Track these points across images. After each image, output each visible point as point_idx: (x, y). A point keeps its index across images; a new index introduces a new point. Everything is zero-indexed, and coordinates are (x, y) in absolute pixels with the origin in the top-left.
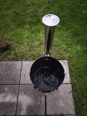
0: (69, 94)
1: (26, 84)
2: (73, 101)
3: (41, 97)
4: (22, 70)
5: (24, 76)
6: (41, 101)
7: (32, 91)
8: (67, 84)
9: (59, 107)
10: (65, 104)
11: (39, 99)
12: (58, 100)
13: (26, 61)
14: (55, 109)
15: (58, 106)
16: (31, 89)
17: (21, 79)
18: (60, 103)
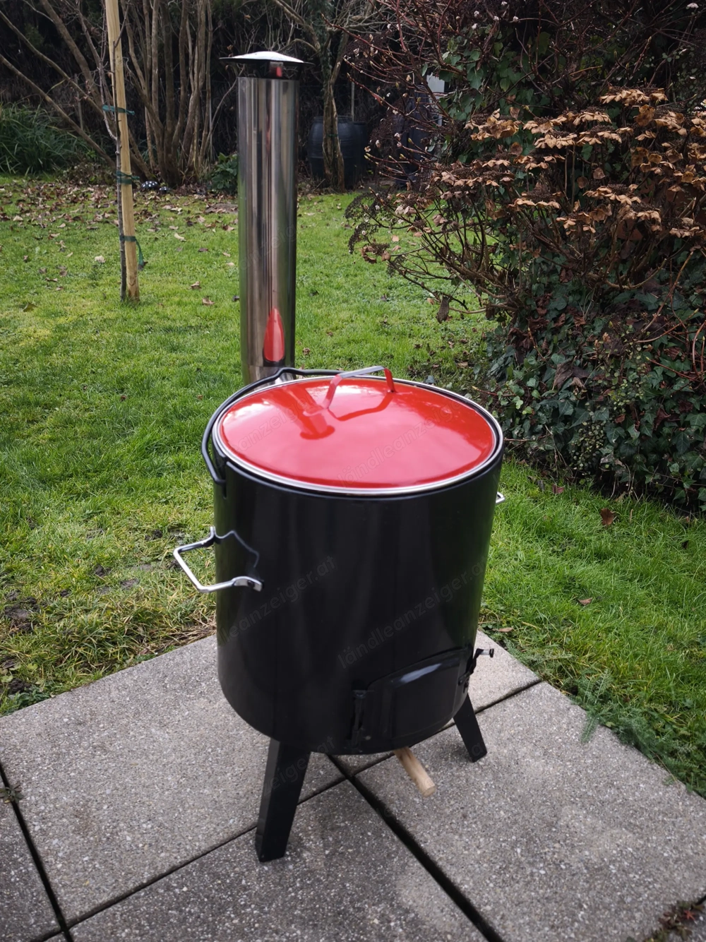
0: (593, 744)
1: (147, 876)
2: (663, 773)
3: (390, 899)
4: (26, 789)
5: (83, 830)
6: (416, 923)
7: (263, 901)
8: (517, 692)
9: (608, 876)
10: (631, 828)
11: (384, 919)
12: (551, 825)
13: (25, 704)
14: (594, 909)
15: (597, 871)
16: (235, 887)
17: (55, 867)
18: (590, 844)
